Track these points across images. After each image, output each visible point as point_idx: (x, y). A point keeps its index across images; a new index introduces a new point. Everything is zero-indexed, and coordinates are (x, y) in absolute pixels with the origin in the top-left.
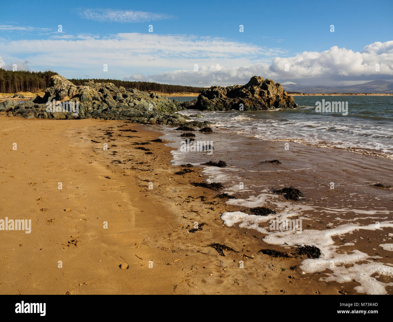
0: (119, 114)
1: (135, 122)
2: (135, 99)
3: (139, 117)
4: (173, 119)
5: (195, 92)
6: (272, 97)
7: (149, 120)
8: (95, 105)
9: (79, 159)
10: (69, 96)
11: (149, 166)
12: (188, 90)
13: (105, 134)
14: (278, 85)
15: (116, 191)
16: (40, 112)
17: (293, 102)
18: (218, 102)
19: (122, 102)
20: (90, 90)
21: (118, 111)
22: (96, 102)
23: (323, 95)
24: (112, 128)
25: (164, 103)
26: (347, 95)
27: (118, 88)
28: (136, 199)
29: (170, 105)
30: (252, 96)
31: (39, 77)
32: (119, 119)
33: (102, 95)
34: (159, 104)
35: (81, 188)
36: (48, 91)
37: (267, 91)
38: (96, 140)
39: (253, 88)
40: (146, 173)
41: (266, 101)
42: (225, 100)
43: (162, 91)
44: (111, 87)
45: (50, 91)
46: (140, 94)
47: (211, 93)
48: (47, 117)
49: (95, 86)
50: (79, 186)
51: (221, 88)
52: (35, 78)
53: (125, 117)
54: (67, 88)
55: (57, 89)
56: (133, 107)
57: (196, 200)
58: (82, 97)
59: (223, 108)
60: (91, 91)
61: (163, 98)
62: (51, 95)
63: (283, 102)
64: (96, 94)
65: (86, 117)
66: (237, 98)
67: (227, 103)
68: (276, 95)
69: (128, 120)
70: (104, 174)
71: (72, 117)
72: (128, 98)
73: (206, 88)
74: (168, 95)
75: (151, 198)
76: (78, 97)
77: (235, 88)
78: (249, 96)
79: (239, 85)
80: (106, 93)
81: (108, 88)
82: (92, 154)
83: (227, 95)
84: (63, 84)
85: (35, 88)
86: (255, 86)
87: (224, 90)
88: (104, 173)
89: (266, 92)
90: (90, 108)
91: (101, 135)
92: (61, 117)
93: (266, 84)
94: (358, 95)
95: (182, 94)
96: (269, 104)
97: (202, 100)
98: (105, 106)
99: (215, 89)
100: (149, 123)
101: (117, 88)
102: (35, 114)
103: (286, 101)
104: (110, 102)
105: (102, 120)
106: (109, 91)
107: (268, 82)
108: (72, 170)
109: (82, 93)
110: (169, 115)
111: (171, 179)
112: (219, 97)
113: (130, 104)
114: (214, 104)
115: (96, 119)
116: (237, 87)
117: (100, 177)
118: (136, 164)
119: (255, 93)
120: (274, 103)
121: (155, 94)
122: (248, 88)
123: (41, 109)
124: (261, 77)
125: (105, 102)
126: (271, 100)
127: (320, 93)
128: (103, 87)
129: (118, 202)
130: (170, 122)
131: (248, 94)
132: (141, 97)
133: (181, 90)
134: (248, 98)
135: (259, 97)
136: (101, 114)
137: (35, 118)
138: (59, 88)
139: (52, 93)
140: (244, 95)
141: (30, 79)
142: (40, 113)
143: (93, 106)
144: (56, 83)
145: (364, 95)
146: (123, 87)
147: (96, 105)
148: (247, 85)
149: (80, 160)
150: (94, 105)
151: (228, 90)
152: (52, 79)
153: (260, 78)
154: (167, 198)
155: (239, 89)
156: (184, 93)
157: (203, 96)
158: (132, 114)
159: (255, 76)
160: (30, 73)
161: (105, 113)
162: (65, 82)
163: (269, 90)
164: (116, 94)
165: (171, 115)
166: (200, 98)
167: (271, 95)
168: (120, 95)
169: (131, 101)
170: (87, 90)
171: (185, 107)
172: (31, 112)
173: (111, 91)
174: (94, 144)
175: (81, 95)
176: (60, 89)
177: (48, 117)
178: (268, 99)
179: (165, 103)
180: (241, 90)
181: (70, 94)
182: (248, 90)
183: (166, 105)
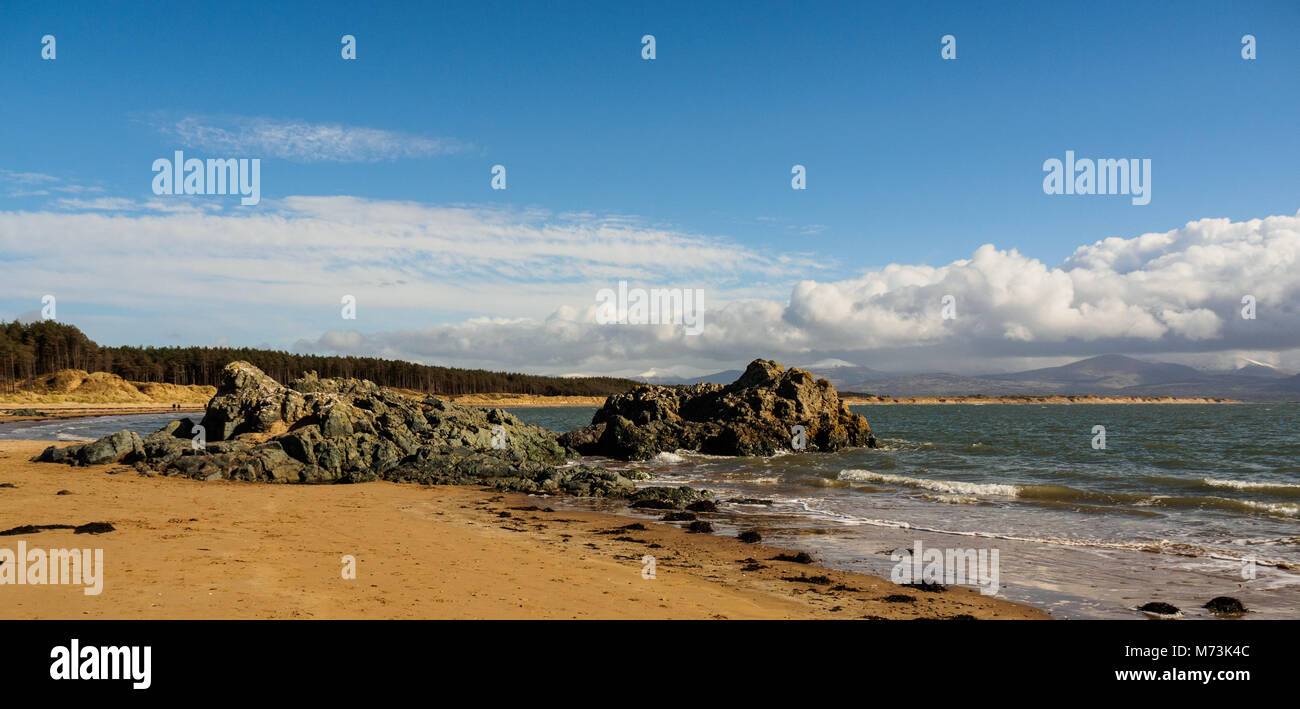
0: (453, 469)
2: (461, 428)
3: (505, 476)
4: (605, 483)
6: (809, 419)
7: (541, 484)
8: (366, 446)
10: (285, 420)
12: (511, 385)
14: (823, 385)
16: (233, 464)
17: (866, 431)
18: (661, 432)
19: (431, 436)
20: (345, 405)
21: (447, 461)
22: (365, 438)
23: (942, 403)
26: (1015, 402)
29: (545, 442)
30: (755, 415)
32: (458, 481)
33: (374, 419)
34: (519, 440)
36: (221, 406)
37: (794, 401)
39: (756, 393)
42: (681, 427)
45: (227, 406)
46: (462, 413)
47: (636, 406)
48: (255, 476)
49: (323, 388)
51: (663, 392)
54: (277, 398)
55: (246, 401)
58: (326, 425)
60: (349, 408)
62: (231, 416)
63: (840, 432)
64: (360, 414)
65: (368, 478)
66: (711, 421)
67: (687, 437)
68: (819, 413)
71: (315, 476)
72: (444, 427)
76: (316, 423)
77: (703, 393)
78: (747, 414)
79: (713, 382)
80: (381, 411)
83: (681, 413)
84: (261, 388)
86: (760, 387)
87: (672, 395)
89: (791, 403)
90: (354, 454)
92: (289, 478)
93: (793, 383)
94: (1048, 402)
95: (494, 397)
97: (620, 427)
99: (644, 394)
102: (223, 468)
103: (847, 428)
104: (401, 438)
105: (415, 483)
106: (385, 406)
107: (798, 377)
109: (326, 412)
112: (659, 417)
113: (452, 441)
114: (651, 437)
116: (709, 388)
119: (763, 407)
120: (816, 436)
122: (740, 393)
124: (776, 362)
125: (389, 436)
126: (807, 428)
127: (932, 396)
130: (599, 489)
131: (743, 410)
132: (467, 420)
133: (487, 386)
134: (744, 421)
135: (774, 418)
137: (224, 480)
138: (255, 398)
139: (232, 410)
140: (733, 414)
143: (359, 446)
144: (241, 385)
145: (1066, 402)
147: (367, 447)
148: (737, 384)
150: (361, 445)
151: (683, 399)
152: (230, 373)
153: (774, 366)
155: (713, 393)
157: (622, 417)
158: (488, 470)
159: (759, 360)
161: (414, 467)
162: (268, 382)
163: (800, 399)
164: (406, 413)
165: (596, 473)
167: (807, 413)
169: (453, 433)
170: (339, 406)
173: (390, 405)
175: (324, 417)
176: (258, 401)
177: (259, 477)
178: (800, 424)
179: (532, 439)
180: (722, 399)
181: (289, 416)
182: (742, 398)
183: (535, 443)
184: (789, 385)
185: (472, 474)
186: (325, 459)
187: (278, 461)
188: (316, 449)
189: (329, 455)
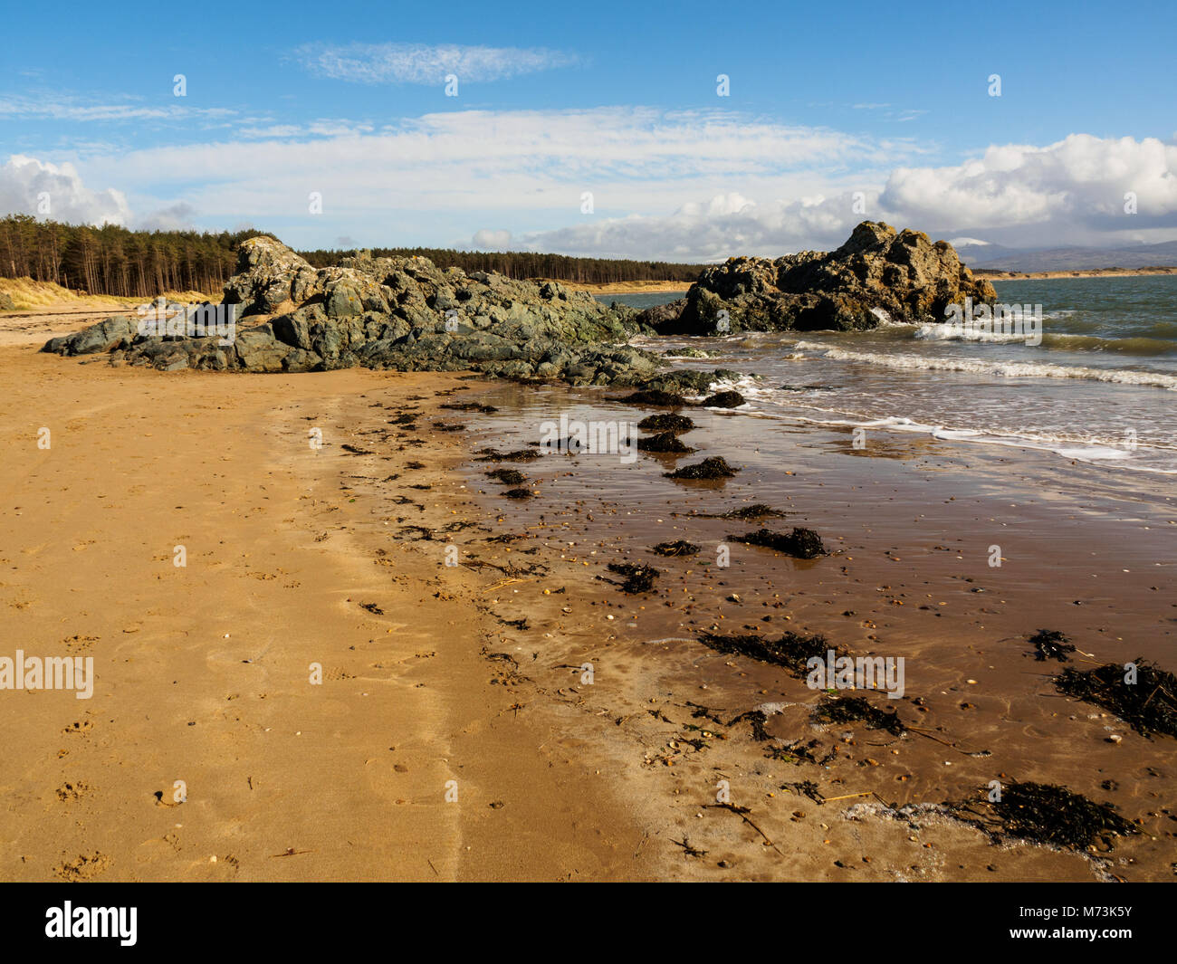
0: (442, 352)
1: (494, 376)
2: (493, 304)
3: (507, 359)
4: (614, 366)
5: (674, 280)
6: (924, 287)
7: (536, 370)
8: (372, 327)
9: (285, 521)
10: (293, 299)
11: (533, 551)
12: (654, 274)
13: (393, 423)
14: (941, 247)
15: (393, 680)
16: (205, 350)
17: (992, 298)
18: (750, 305)
20: (356, 280)
21: (439, 342)
22: (376, 315)
23: (1075, 277)
24: (417, 398)
25: (584, 313)
27: (444, 271)
28: (475, 727)
29: (603, 319)
30: (860, 284)
31: (223, 247)
32: (443, 367)
33: (392, 294)
34: (570, 316)
35: (260, 662)
36: (233, 286)
37: (906, 267)
38: (359, 445)
39: (862, 259)
40: (521, 587)
41: (906, 300)
42: (774, 300)
43: (576, 279)
44: (421, 269)
45: (240, 285)
46: (510, 288)
47: (730, 279)
48: (225, 364)
49: (374, 267)
50: (255, 653)
51: (760, 263)
52: (210, 252)
53: (461, 361)
54: (288, 275)
55: (258, 280)
56: (485, 329)
57: (733, 733)
58: (331, 303)
59: (769, 323)
60: (361, 284)
61: (579, 299)
62: (242, 297)
63: (960, 300)
64: (376, 290)
65: (343, 364)
66: (810, 292)
67: (779, 310)
68: (936, 279)
69: (472, 369)
70: (364, 590)
71: (301, 363)
72: (473, 303)
73: (712, 267)
74: (594, 289)
75: (536, 719)
76: (321, 302)
77: (805, 263)
78: (850, 284)
79: (815, 251)
80: (404, 287)
81: (411, 273)
82: (333, 502)
83: (779, 284)
84: (275, 264)
85: (212, 281)
86: (867, 253)
87: (770, 267)
88: (363, 586)
89: (903, 269)
90: (357, 336)
91: (379, 423)
92: (267, 366)
93: (905, 245)
95: (638, 285)
96: (914, 308)
97: (702, 300)
98: (402, 328)
99: (740, 266)
100: (536, 378)
101: (439, 272)
102: (191, 355)
104: (416, 316)
105: (392, 371)
106: (414, 281)
107: (911, 239)
108: (249, 570)
109: (333, 289)
110: (600, 352)
111: (616, 617)
112: (755, 290)
113: (479, 319)
114: (738, 312)
115: (371, 368)
116: (811, 257)
117: (344, 605)
118: (486, 543)
119: (870, 274)
120: (933, 305)
121: (556, 286)
122: (844, 261)
123: (209, 342)
124: (887, 223)
125: (402, 314)
126: (921, 296)
127: (1066, 270)
128: (397, 269)
129: (397, 745)
130: (603, 376)
131: (847, 278)
132: (512, 296)
133: (632, 274)
134: (847, 290)
135: (882, 286)
136: (388, 354)
137: (190, 370)
138: (266, 276)
139: (243, 291)
140: (834, 283)
141: (197, 253)
142: (205, 354)
143: (365, 327)
144: (255, 262)
146: (459, 269)
147: (374, 327)
148: (842, 250)
149: (287, 526)
150: (368, 325)
151: (781, 269)
152: (244, 249)
153: (885, 228)
154: (604, 723)
155: (816, 263)
156: (642, 282)
157: (705, 290)
158: (483, 352)
159: (866, 222)
160: (198, 236)
161: (401, 351)
162: (284, 257)
163: (913, 264)
164: (436, 288)
165: (607, 353)
166: (693, 295)
167: (922, 281)
168: (449, 294)
169: (482, 310)
170: (349, 282)
171: (648, 324)
172: (180, 353)
173: (420, 280)
174: (351, 458)
175: (330, 294)
176: (269, 279)
177: (230, 365)
178: (913, 292)
179: (587, 315)
180: (824, 267)
181: (298, 295)
182: (847, 266)
183: (591, 320)
184: (900, 249)
185: (464, 358)
186: (319, 342)
187: (255, 346)
188: (312, 332)
189: (324, 338)
